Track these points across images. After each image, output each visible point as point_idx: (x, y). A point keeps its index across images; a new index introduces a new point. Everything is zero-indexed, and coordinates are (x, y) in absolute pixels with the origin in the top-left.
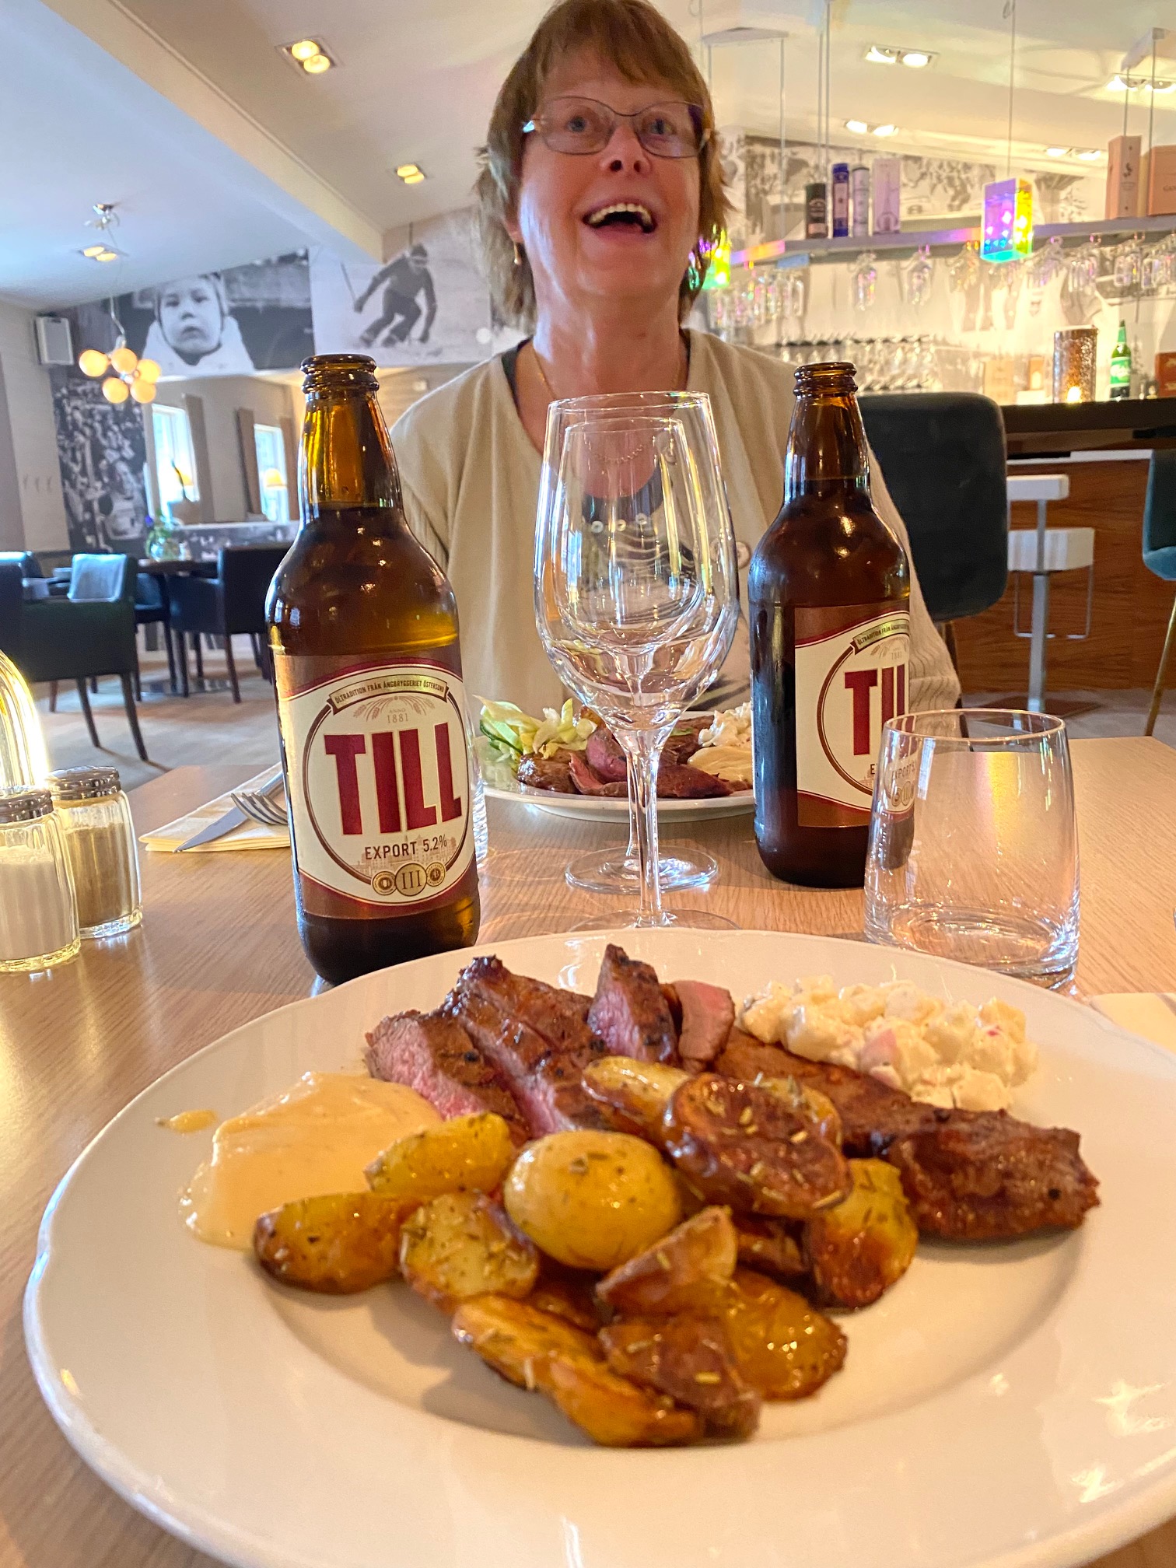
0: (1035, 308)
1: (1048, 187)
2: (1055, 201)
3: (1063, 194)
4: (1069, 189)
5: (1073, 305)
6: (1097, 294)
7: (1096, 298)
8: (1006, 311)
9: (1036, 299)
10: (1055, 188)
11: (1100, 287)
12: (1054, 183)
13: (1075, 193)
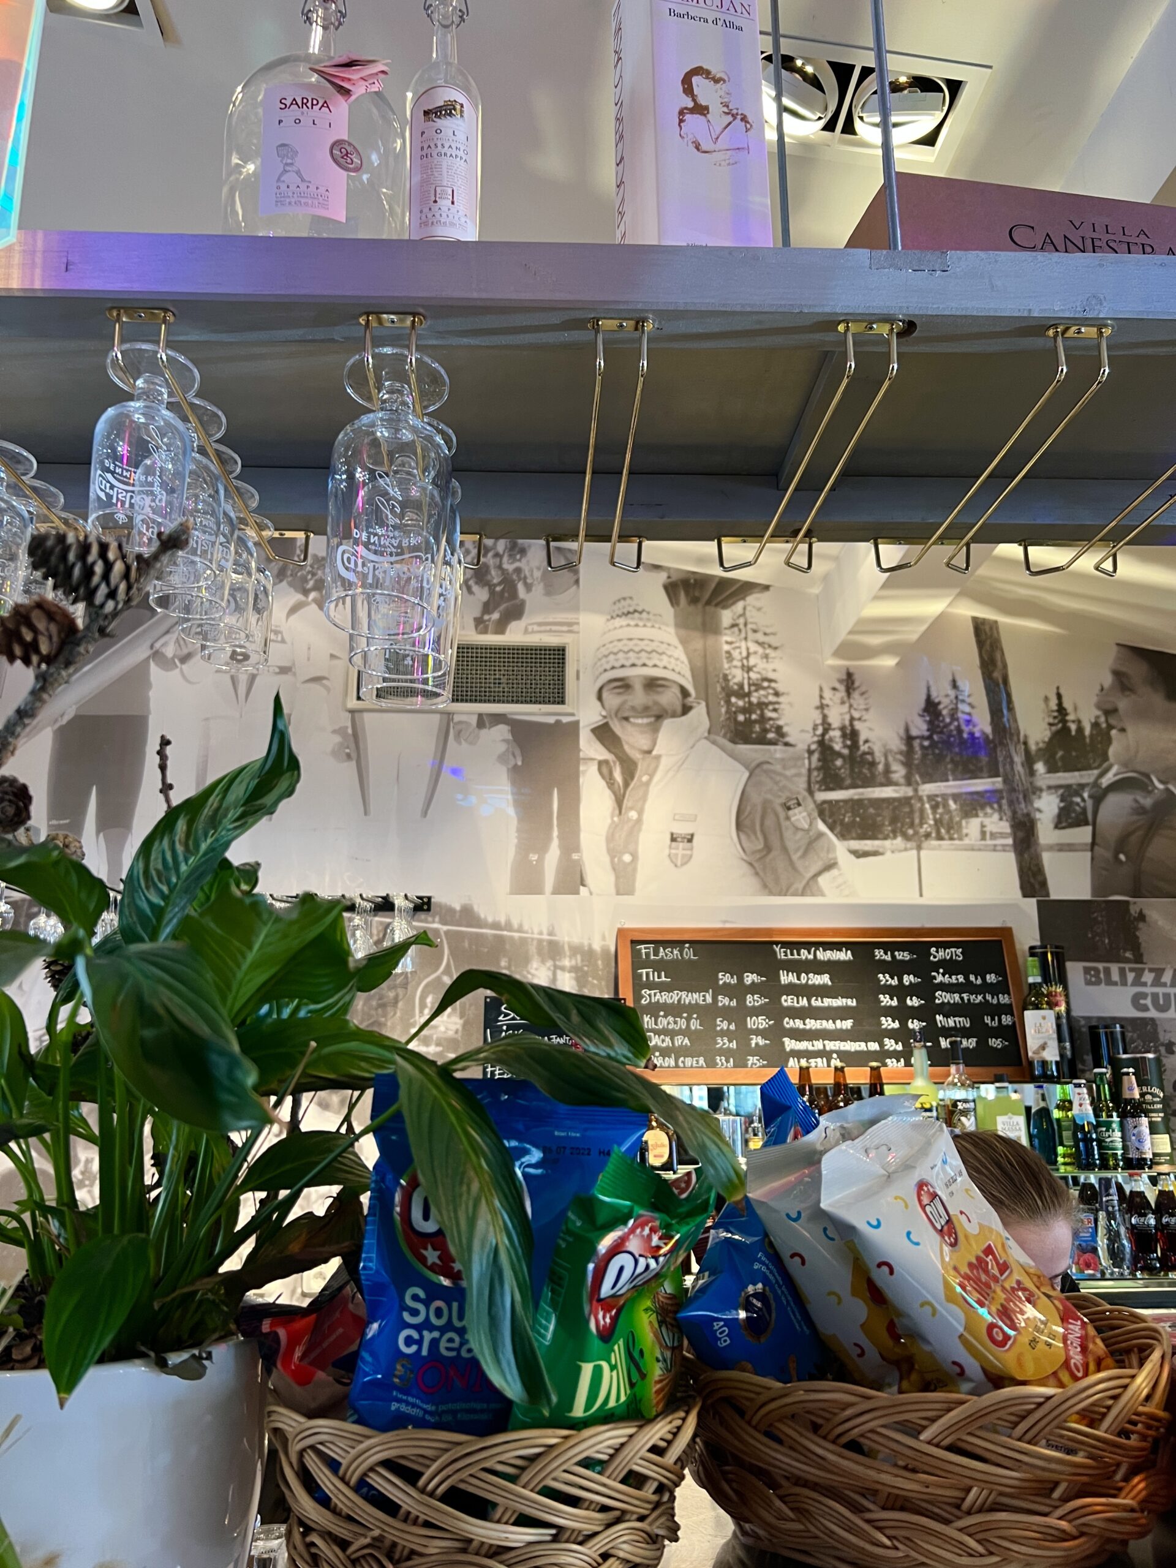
0: (681, 847)
1: (694, 601)
2: (710, 628)
3: (727, 616)
4: (739, 606)
5: (768, 848)
6: (821, 826)
7: (821, 835)
8: (613, 853)
9: (682, 829)
10: (708, 603)
11: (827, 812)
12: (707, 595)
13: (751, 614)
